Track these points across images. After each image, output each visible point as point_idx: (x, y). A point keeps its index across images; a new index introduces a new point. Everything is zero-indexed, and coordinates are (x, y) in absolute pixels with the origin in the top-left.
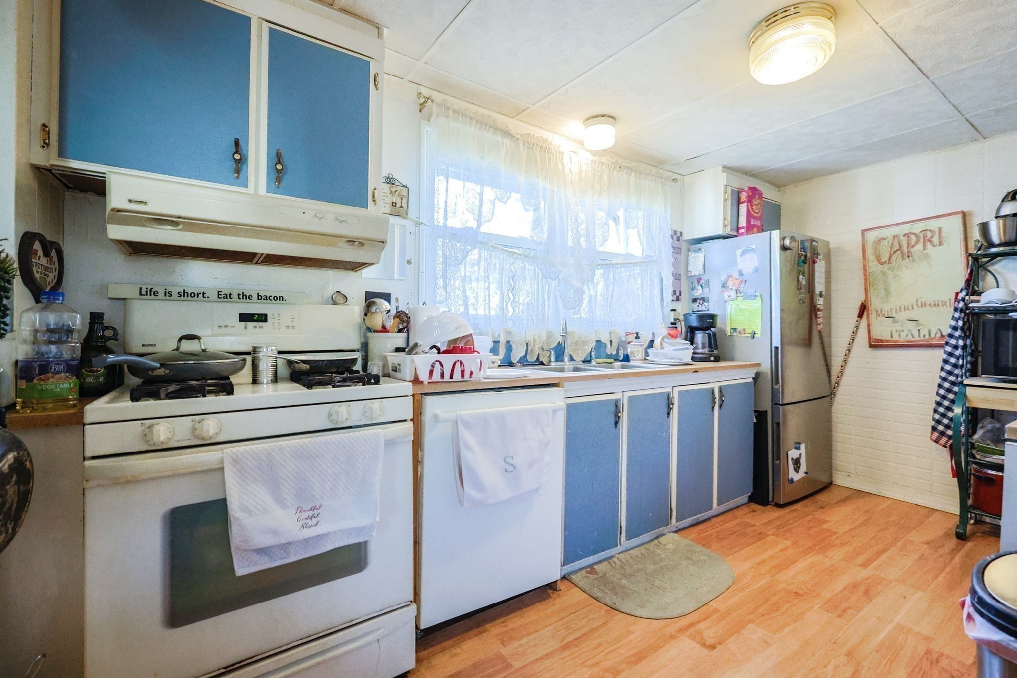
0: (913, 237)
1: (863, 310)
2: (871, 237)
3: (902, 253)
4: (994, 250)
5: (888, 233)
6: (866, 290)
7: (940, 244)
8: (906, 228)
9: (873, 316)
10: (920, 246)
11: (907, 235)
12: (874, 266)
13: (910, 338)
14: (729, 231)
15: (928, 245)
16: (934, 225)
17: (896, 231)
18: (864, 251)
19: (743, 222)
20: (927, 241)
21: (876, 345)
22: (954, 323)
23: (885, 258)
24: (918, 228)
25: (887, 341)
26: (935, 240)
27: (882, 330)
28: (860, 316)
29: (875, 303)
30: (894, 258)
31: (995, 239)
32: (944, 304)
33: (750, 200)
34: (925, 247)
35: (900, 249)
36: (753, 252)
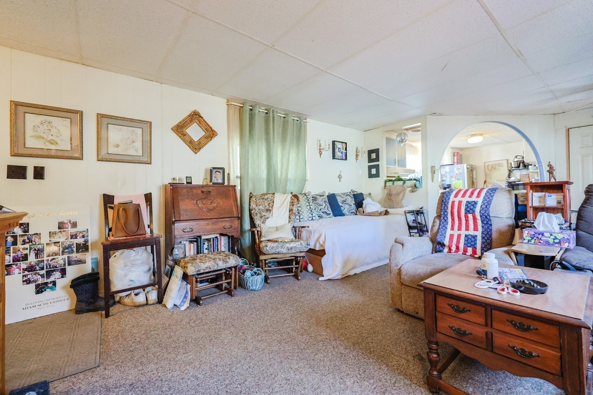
1: (485, 182)
2: (486, 164)
4: (513, 169)
5: (490, 163)
6: (486, 177)
7: (502, 166)
8: (495, 162)
9: (488, 183)
10: (498, 167)
12: (487, 171)
14: (452, 163)
15: (500, 167)
16: (501, 162)
17: (492, 163)
18: (485, 168)
19: (456, 161)
20: (499, 166)
22: (506, 185)
23: (490, 170)
24: (497, 162)
26: (501, 165)
28: (485, 183)
29: (488, 180)
30: (492, 169)
31: (513, 166)
32: (503, 180)
33: (457, 155)
34: (499, 167)
35: (493, 167)
36: (459, 169)
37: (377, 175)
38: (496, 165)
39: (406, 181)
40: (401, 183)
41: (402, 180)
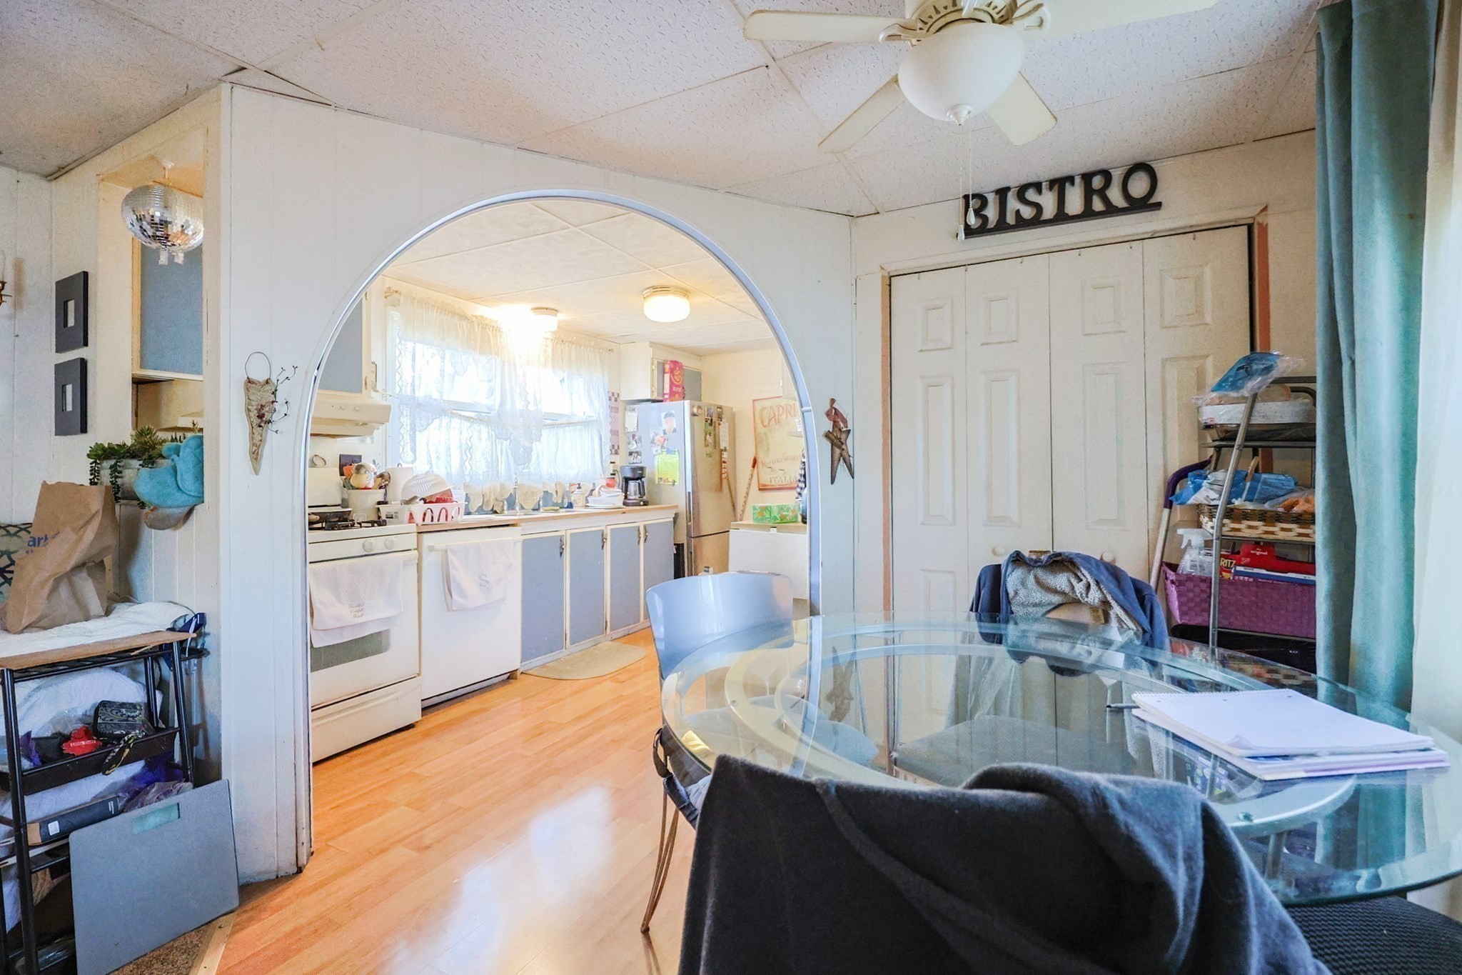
0: (781, 408)
1: (755, 462)
2: (758, 406)
3: (775, 420)
5: (767, 404)
6: (756, 446)
7: (794, 415)
8: (776, 403)
9: (760, 467)
10: (784, 416)
11: (778, 407)
12: (761, 429)
13: (780, 483)
14: (655, 397)
15: (789, 416)
18: (754, 416)
19: (667, 390)
20: (788, 412)
21: (763, 489)
23: (766, 423)
24: (783, 402)
25: (768, 485)
26: (792, 412)
27: (766, 477)
28: (754, 466)
29: (761, 458)
30: (771, 423)
32: (797, 459)
33: (672, 372)
34: (787, 418)
35: (775, 416)
38: (781, 410)
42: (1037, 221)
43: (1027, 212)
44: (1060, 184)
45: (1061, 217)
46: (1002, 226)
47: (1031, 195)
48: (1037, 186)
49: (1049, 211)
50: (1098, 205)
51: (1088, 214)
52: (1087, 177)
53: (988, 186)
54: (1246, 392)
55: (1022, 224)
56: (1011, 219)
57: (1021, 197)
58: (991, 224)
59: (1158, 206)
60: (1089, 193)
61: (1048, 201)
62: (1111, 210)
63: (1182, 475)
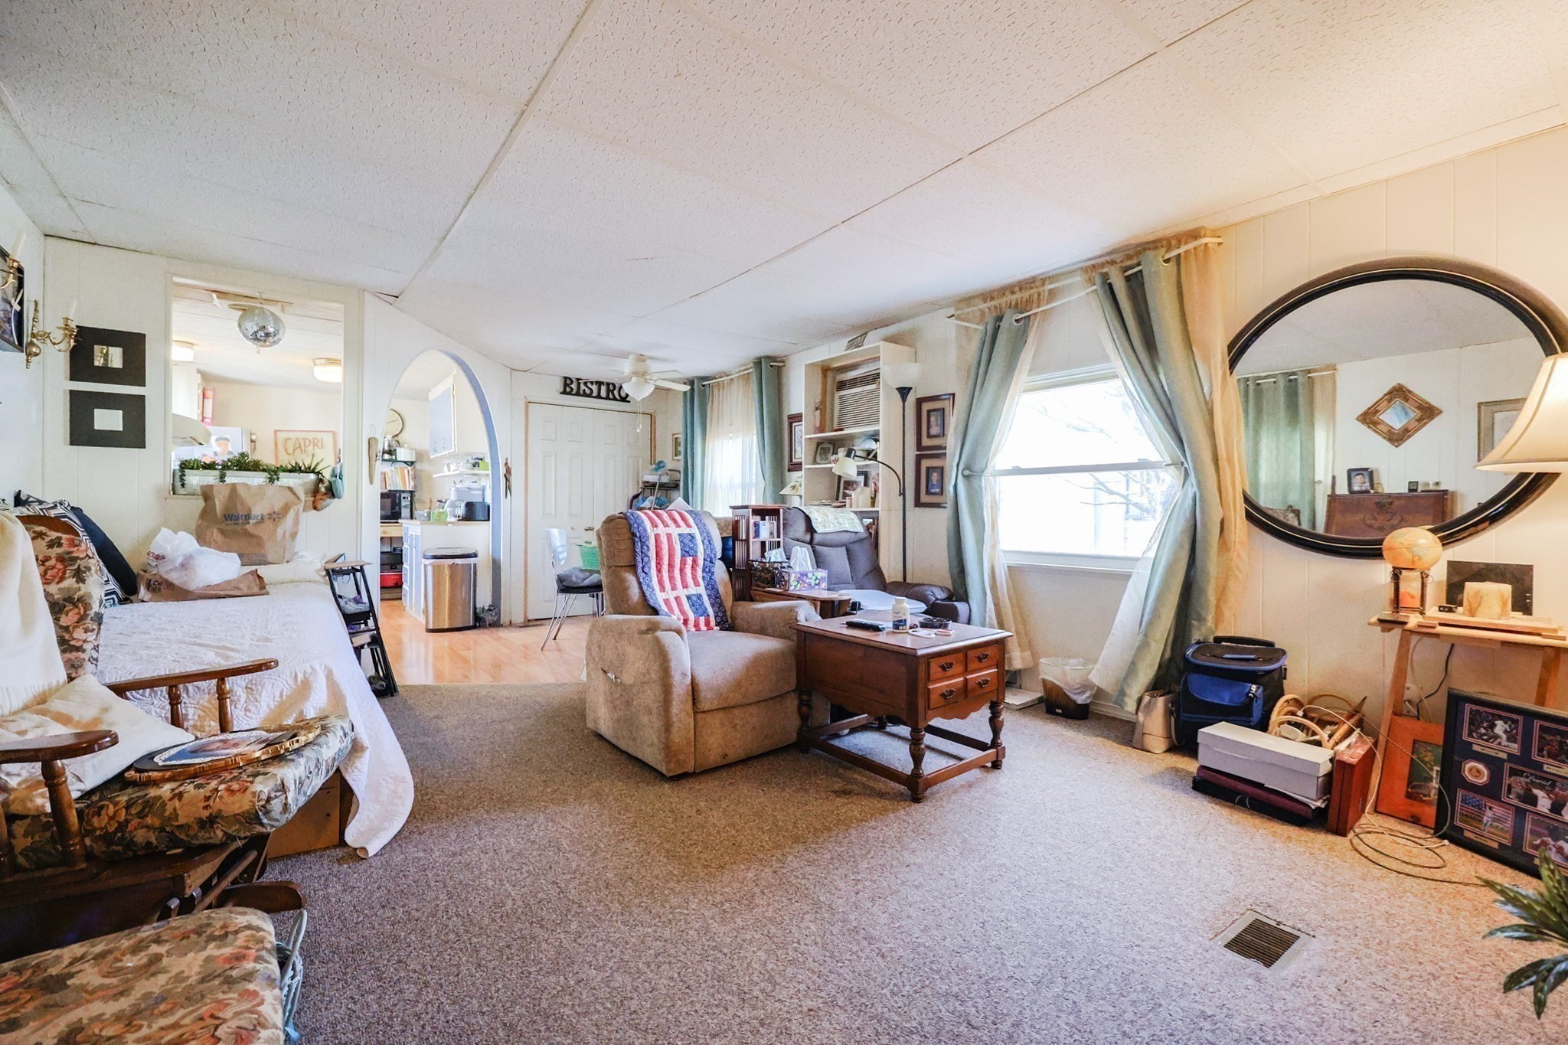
2: (281, 436)
3: (300, 449)
5: (293, 436)
7: (322, 448)
8: (304, 435)
10: (311, 447)
11: (304, 439)
12: (282, 455)
15: (315, 447)
16: (319, 436)
17: (297, 435)
18: (276, 445)
19: (209, 413)
20: (316, 445)
23: (291, 451)
24: (310, 436)
26: (319, 445)
30: (297, 451)
33: (212, 397)
35: (300, 447)
36: (227, 439)
37: (133, 436)
38: (307, 442)
39: (281, 474)
40: (257, 479)
41: (264, 470)
42: (590, 396)
43: (588, 391)
44: (599, 384)
45: (599, 397)
46: (578, 394)
47: (589, 385)
48: (592, 383)
49: (595, 394)
50: (611, 396)
51: (607, 398)
52: (608, 384)
53: (573, 375)
54: (659, 473)
55: (585, 395)
56: (581, 392)
57: (585, 384)
58: (574, 392)
59: (629, 402)
60: (608, 391)
61: (594, 388)
62: (615, 399)
63: (636, 497)
